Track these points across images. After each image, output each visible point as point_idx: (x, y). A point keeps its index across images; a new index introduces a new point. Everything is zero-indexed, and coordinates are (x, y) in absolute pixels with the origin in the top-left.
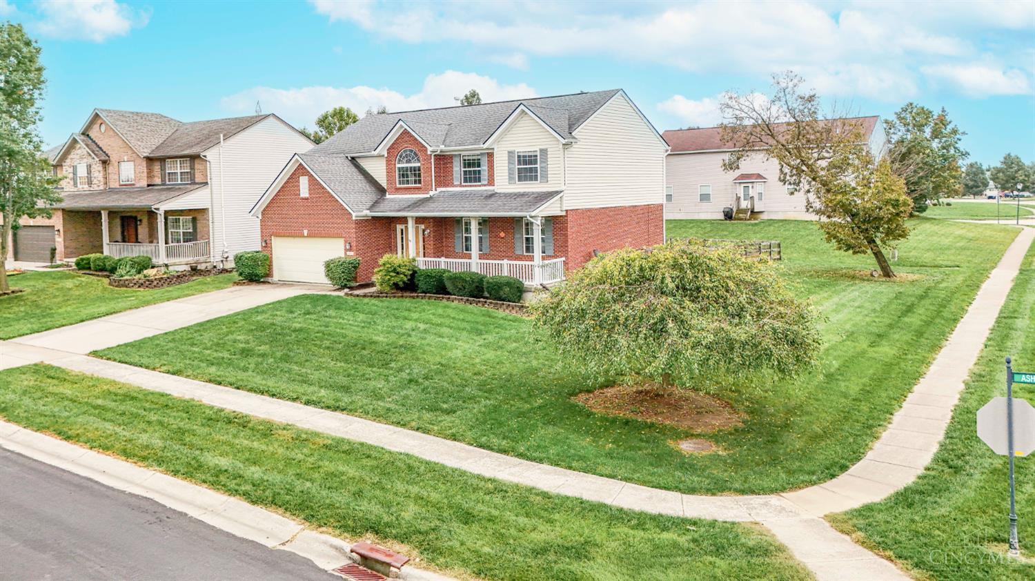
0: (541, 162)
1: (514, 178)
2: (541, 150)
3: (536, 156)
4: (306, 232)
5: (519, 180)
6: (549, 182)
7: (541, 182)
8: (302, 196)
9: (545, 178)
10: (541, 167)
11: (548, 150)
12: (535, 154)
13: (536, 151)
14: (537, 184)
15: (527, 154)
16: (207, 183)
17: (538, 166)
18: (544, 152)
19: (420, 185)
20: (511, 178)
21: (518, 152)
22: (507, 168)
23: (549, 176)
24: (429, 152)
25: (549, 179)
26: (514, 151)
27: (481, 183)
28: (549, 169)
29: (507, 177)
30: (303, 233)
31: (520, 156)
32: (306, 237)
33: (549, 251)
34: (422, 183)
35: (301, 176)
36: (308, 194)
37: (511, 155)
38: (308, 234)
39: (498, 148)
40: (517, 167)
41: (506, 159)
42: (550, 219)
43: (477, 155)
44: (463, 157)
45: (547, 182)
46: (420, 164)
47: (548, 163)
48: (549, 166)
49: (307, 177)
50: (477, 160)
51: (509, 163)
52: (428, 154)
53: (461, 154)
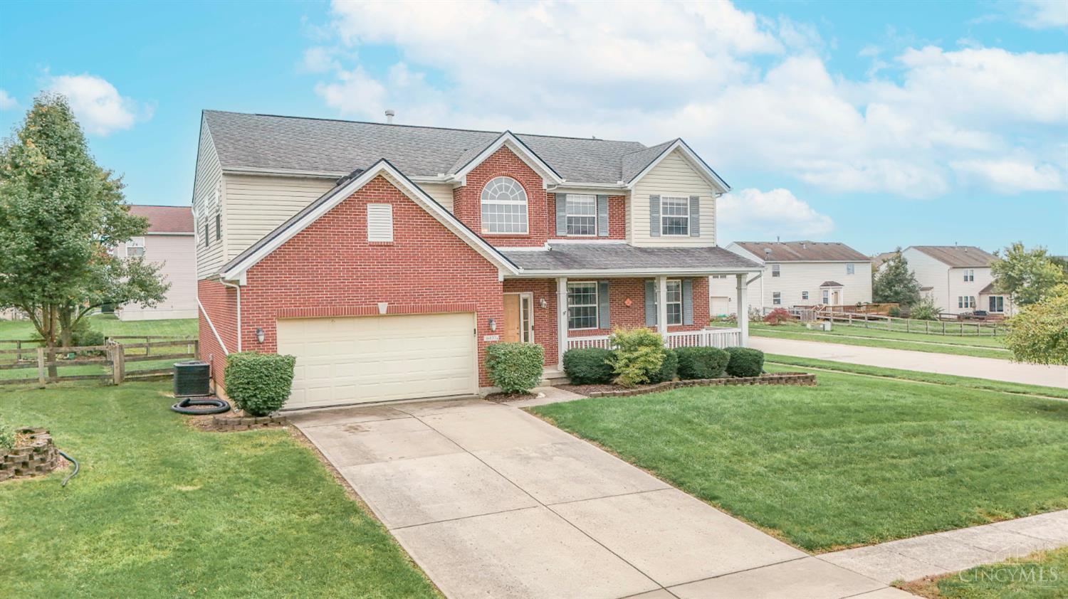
0: (692, 212)
1: (657, 230)
2: (692, 198)
3: (686, 205)
4: (383, 307)
5: (665, 232)
6: (701, 237)
7: (691, 236)
8: (372, 238)
9: (696, 232)
10: (691, 218)
11: (700, 198)
12: (684, 202)
13: (687, 199)
14: (688, 238)
15: (675, 201)
17: (688, 216)
18: (695, 201)
19: (525, 233)
20: (654, 231)
21: (663, 198)
22: (649, 217)
23: (701, 229)
24: (545, 187)
25: (701, 233)
26: (659, 196)
27: (596, 235)
28: (701, 221)
29: (649, 229)
30: (377, 310)
31: (666, 204)
32: (383, 316)
33: (689, 321)
34: (528, 231)
35: (372, 202)
36: (392, 236)
37: (654, 200)
38: (389, 310)
39: (638, 192)
40: (662, 216)
41: (648, 204)
42: (689, 281)
43: (590, 198)
44: (568, 199)
45: (699, 236)
46: (525, 203)
47: (701, 214)
48: (701, 217)
49: (391, 206)
50: (590, 203)
51: (652, 212)
52: (544, 188)
53: (566, 194)
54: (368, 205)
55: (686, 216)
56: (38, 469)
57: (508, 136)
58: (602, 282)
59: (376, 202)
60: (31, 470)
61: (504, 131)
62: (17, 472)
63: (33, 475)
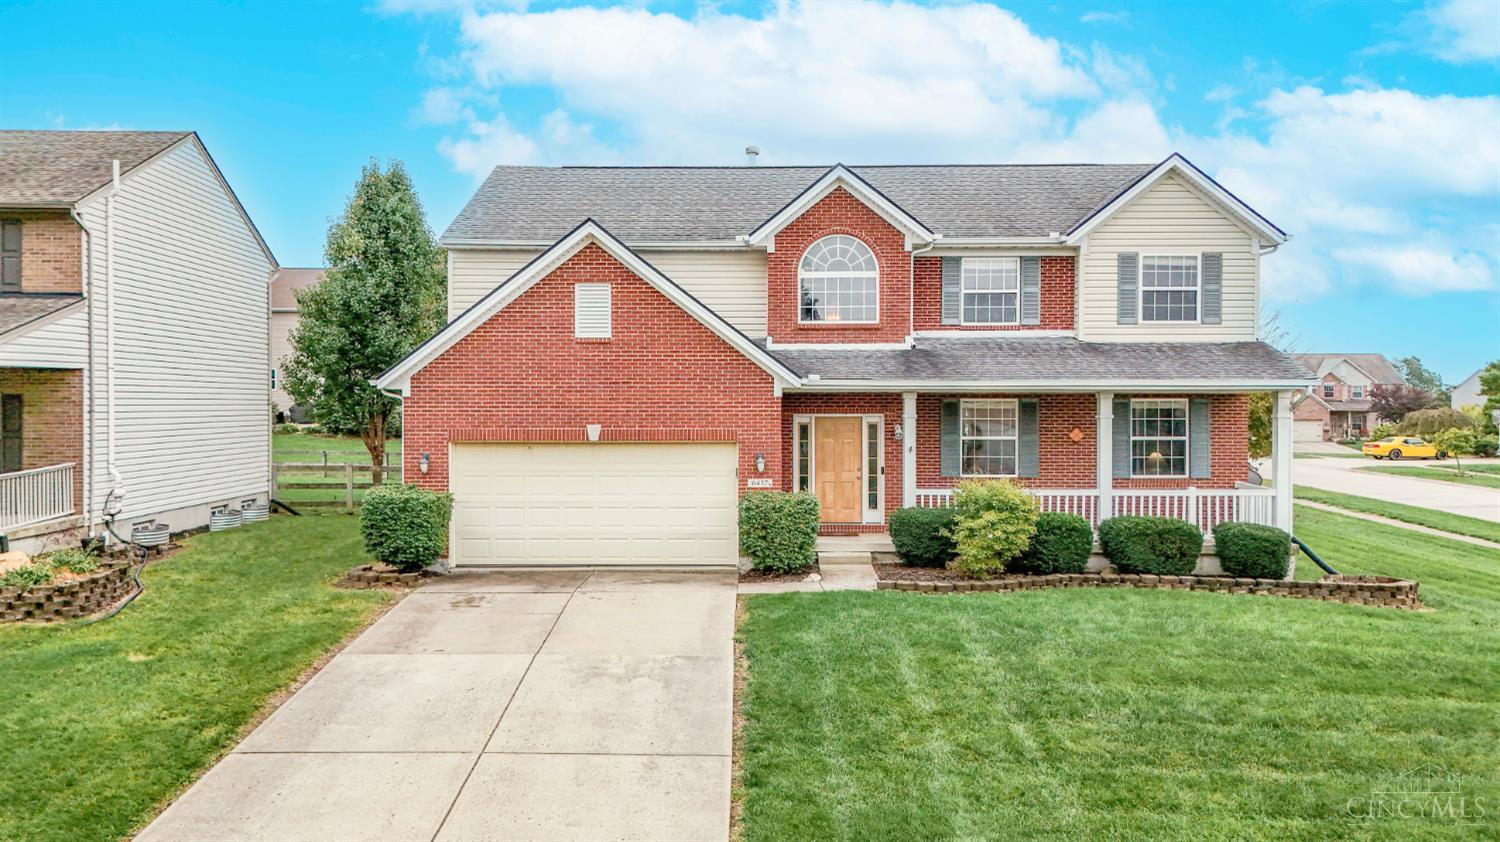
0: (1206, 281)
1: (1133, 314)
2: (1206, 257)
3: (1195, 268)
4: (594, 431)
5: (1148, 316)
6: (1224, 324)
7: (1203, 323)
8: (581, 332)
9: (1214, 312)
10: (1205, 291)
11: (1225, 256)
12: (1191, 263)
13: (1196, 258)
14: (1196, 326)
15: (1170, 263)
16: (80, 294)
17: (1198, 289)
18: (1213, 262)
19: (874, 322)
20: (1125, 313)
21: (1145, 257)
22: (1116, 290)
23: (1224, 310)
24: (908, 247)
25: (1224, 317)
26: (1137, 254)
27: (1017, 323)
28: (1224, 297)
29: (1115, 310)
30: (585, 434)
31: (1152, 267)
32: (594, 444)
33: (1203, 470)
34: (878, 318)
35: (581, 281)
36: (610, 330)
37: (1127, 262)
38: (602, 435)
39: (1093, 249)
40: (1141, 288)
41: (1116, 270)
42: (1205, 401)
43: (1006, 261)
44: (965, 265)
45: (1220, 323)
46: (875, 274)
47: (1224, 283)
48: (1224, 290)
49: (610, 286)
50: (1007, 271)
51: (1122, 280)
52: (906, 250)
53: (961, 258)
54: (577, 286)
55: (1194, 288)
56: (57, 612)
57: (840, 172)
58: (1024, 400)
59: (587, 281)
60: (46, 613)
61: (834, 164)
62: (29, 614)
63: (49, 620)
